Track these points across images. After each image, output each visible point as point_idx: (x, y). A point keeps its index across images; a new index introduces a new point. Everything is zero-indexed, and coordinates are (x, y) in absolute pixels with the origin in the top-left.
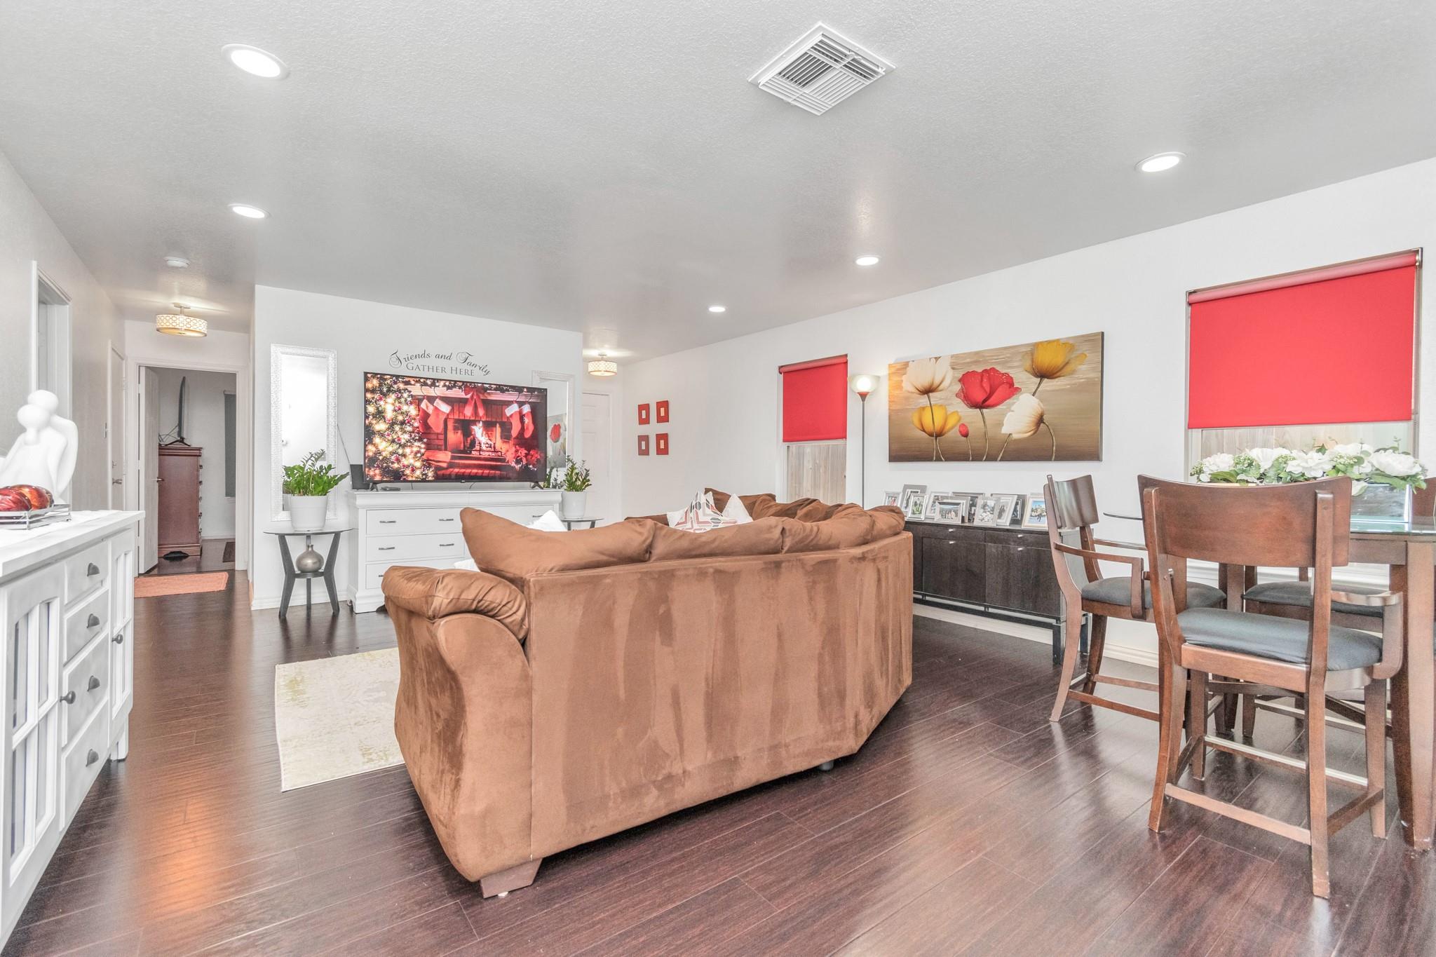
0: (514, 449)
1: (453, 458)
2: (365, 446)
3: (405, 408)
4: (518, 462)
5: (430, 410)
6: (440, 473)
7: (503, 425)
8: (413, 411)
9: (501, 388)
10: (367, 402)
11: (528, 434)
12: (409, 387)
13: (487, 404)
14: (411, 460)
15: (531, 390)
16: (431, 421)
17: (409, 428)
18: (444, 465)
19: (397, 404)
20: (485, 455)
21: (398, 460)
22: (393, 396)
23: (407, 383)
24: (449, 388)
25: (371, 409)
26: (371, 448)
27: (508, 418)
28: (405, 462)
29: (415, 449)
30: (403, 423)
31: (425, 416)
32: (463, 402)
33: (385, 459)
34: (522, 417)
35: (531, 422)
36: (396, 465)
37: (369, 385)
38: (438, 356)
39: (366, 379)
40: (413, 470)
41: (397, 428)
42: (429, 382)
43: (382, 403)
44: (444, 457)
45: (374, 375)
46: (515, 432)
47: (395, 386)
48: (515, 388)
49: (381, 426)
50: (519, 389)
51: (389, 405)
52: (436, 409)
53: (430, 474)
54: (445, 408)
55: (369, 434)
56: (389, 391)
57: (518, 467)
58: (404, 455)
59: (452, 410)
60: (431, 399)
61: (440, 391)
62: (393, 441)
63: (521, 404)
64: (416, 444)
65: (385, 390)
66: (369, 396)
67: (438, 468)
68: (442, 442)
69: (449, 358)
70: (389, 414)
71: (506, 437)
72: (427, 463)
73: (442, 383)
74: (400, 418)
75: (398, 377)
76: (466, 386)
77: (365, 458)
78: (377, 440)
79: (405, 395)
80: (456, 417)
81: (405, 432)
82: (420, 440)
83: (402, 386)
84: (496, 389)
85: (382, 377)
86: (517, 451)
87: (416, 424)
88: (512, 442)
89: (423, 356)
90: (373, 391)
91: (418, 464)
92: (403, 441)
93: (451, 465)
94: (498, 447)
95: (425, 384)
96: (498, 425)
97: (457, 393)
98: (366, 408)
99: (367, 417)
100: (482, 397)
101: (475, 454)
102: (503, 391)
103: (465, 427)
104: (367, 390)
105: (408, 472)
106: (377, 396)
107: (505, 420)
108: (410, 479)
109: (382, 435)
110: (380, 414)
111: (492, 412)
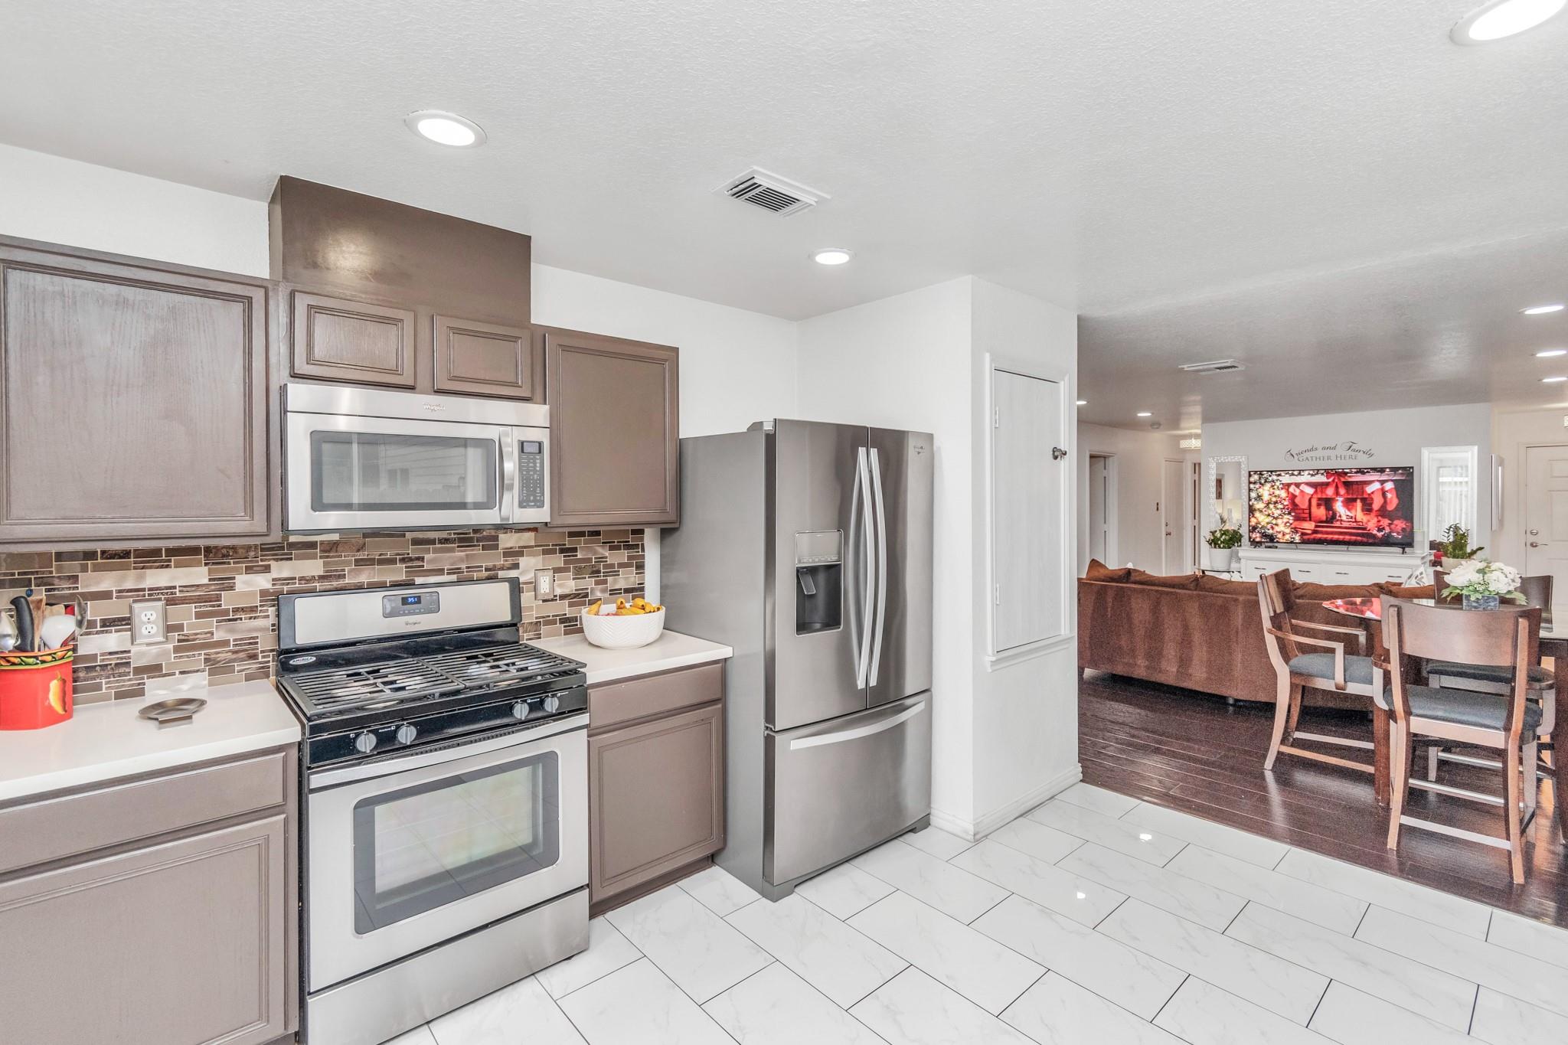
0: (1376, 520)
1: (1316, 526)
2: (1250, 518)
3: (1277, 492)
4: (1380, 530)
5: (1297, 492)
6: (1305, 537)
7: (1363, 500)
8: (1283, 494)
9: (1361, 471)
10: (1250, 490)
11: (1391, 507)
12: (1280, 478)
13: (1347, 484)
14: (1283, 527)
15: (1394, 470)
16: (1297, 501)
17: (1280, 506)
18: (1309, 532)
19: (1272, 490)
20: (1345, 524)
21: (1272, 528)
22: (1268, 485)
23: (1279, 475)
24: (1312, 475)
25: (1253, 495)
26: (1253, 519)
27: (1369, 494)
28: (1277, 529)
29: (1285, 520)
30: (1276, 503)
31: (1293, 497)
32: (1324, 485)
33: (1263, 527)
34: (1384, 493)
35: (1395, 496)
36: (1271, 531)
37: (1252, 480)
38: (1324, 448)
39: (1250, 476)
40: (1284, 535)
41: (1271, 506)
42: (1296, 473)
43: (1261, 490)
44: (1309, 526)
45: (1256, 472)
46: (1376, 506)
47: (1270, 479)
48: (1375, 470)
49: (1260, 505)
50: (1382, 470)
51: (1265, 492)
52: (1302, 491)
53: (1297, 538)
54: (1310, 491)
55: (1252, 510)
56: (1266, 482)
57: (1380, 534)
58: (1276, 525)
59: (1316, 492)
60: (1297, 485)
61: (1306, 478)
62: (1269, 515)
63: (1383, 482)
64: (1286, 516)
65: (1263, 481)
66: (1252, 486)
67: (1303, 534)
68: (1307, 515)
69: (1334, 448)
70: (1266, 497)
71: (1367, 508)
72: (1295, 530)
73: (1307, 472)
74: (1274, 499)
75: (1271, 472)
76: (1328, 472)
77: (1249, 526)
78: (1257, 514)
79: (1278, 483)
80: (1319, 496)
81: (1278, 509)
82: (1289, 514)
83: (1275, 478)
84: (1356, 473)
85: (1261, 474)
86: (1379, 521)
87: (1286, 503)
88: (1373, 514)
89: (1312, 450)
90: (1255, 483)
91: (1288, 531)
92: (1276, 515)
93: (1315, 532)
94: (1358, 519)
95: (1293, 474)
96: (1358, 501)
97: (1321, 478)
98: (1249, 494)
99: (1250, 500)
100: (1343, 480)
101: (1338, 524)
102: (1363, 473)
103: (1328, 503)
104: (1250, 483)
105: (1280, 536)
106: (1257, 486)
107: (1365, 496)
108: (1281, 541)
109: (1261, 511)
110: (1259, 497)
111: (1354, 492)
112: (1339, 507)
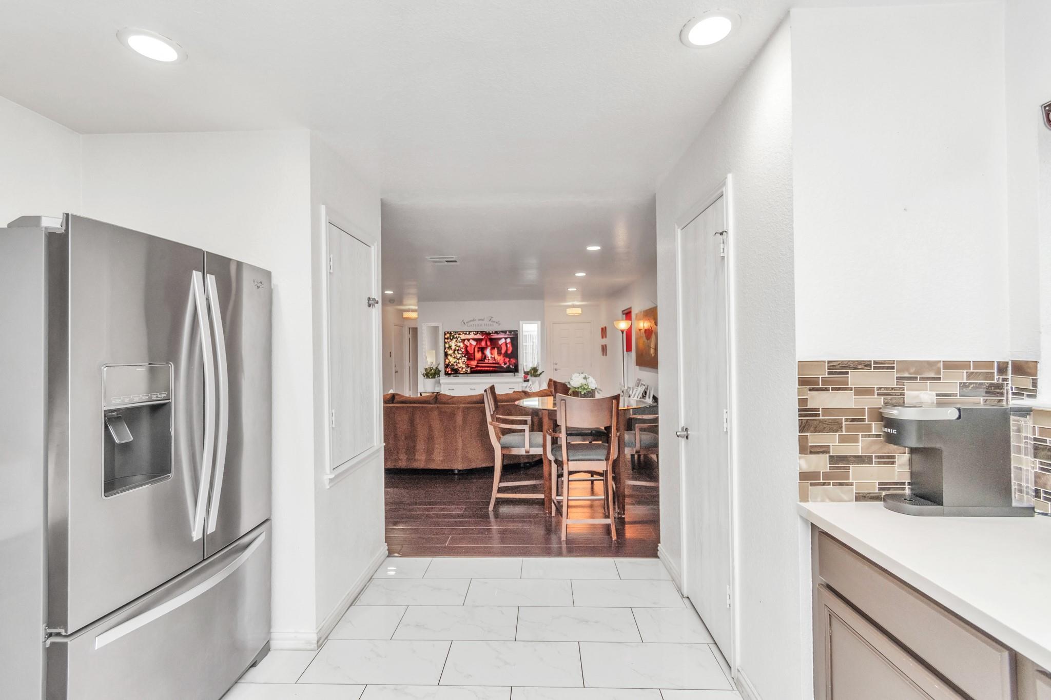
0: (503, 359)
1: (478, 363)
2: (445, 360)
3: (459, 344)
4: (505, 364)
5: (468, 344)
6: (473, 369)
7: (498, 348)
8: (461, 345)
9: (496, 332)
10: (445, 343)
11: (509, 352)
12: (460, 336)
13: (492, 340)
14: (461, 365)
15: (510, 332)
16: (468, 349)
17: (460, 352)
18: (474, 366)
19: (456, 343)
20: (490, 361)
21: (457, 365)
22: (454, 340)
23: (460, 334)
24: (475, 334)
25: (447, 346)
26: (447, 361)
27: (500, 345)
28: (459, 365)
29: (463, 360)
30: (458, 350)
31: (466, 347)
32: (481, 340)
33: (452, 365)
34: (506, 344)
35: (511, 346)
36: (456, 367)
37: (446, 337)
38: (479, 320)
39: (445, 334)
40: (462, 369)
41: (456, 352)
42: (467, 333)
43: (450, 343)
44: (474, 363)
45: (448, 333)
46: (503, 351)
47: (455, 336)
48: (502, 332)
49: (450, 352)
50: (505, 332)
51: (453, 344)
52: (470, 344)
53: (469, 370)
54: (474, 343)
55: (446, 355)
56: (453, 338)
57: (505, 366)
58: (459, 363)
59: (477, 344)
60: (469, 340)
61: (472, 336)
62: (455, 358)
63: (506, 338)
64: (463, 358)
65: (452, 338)
66: (446, 340)
67: (472, 368)
68: (473, 357)
69: (483, 320)
70: (453, 347)
71: (499, 353)
72: (468, 366)
73: (473, 333)
74: (457, 348)
75: (456, 332)
76: (482, 333)
77: (445, 364)
78: (449, 357)
79: (459, 339)
80: (478, 346)
81: (459, 354)
82: (465, 356)
83: (457, 336)
84: (495, 333)
85: (451, 333)
86: (504, 360)
87: (463, 350)
88: (502, 356)
89: (474, 320)
90: (448, 339)
91: (464, 366)
92: (458, 357)
93: (477, 366)
94: (496, 359)
95: (466, 334)
96: (496, 349)
97: (479, 336)
98: (445, 346)
99: (445, 349)
100: (489, 337)
101: (486, 361)
102: (498, 334)
103: (482, 350)
104: (445, 338)
105: (460, 369)
106: (449, 340)
107: (499, 346)
108: (461, 372)
109: (451, 355)
110: (450, 347)
111: (494, 343)
112: (488, 352)
